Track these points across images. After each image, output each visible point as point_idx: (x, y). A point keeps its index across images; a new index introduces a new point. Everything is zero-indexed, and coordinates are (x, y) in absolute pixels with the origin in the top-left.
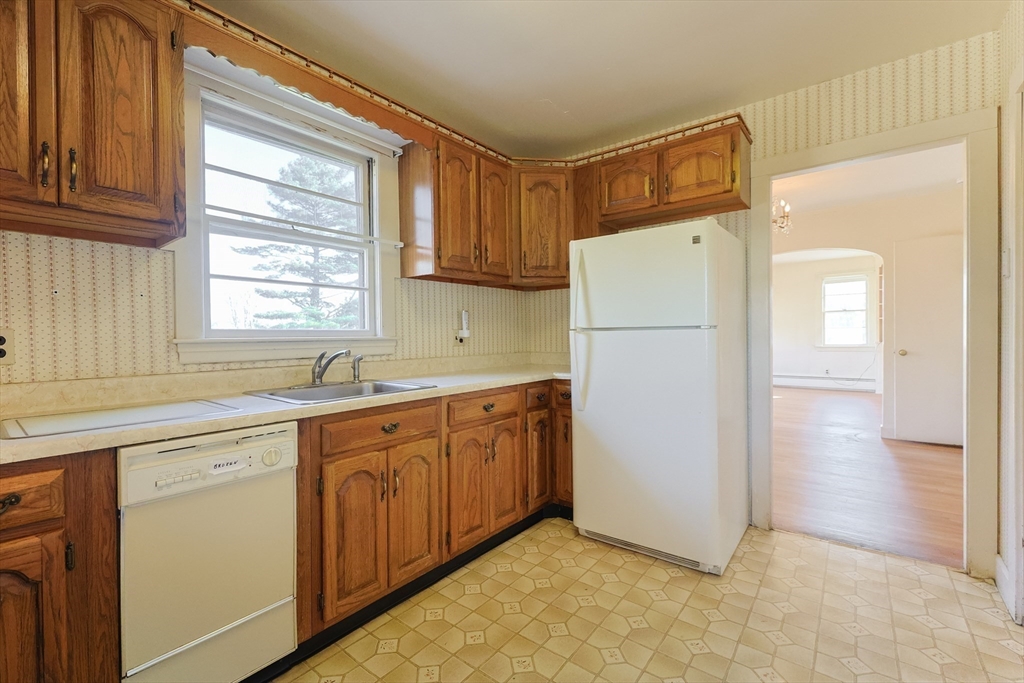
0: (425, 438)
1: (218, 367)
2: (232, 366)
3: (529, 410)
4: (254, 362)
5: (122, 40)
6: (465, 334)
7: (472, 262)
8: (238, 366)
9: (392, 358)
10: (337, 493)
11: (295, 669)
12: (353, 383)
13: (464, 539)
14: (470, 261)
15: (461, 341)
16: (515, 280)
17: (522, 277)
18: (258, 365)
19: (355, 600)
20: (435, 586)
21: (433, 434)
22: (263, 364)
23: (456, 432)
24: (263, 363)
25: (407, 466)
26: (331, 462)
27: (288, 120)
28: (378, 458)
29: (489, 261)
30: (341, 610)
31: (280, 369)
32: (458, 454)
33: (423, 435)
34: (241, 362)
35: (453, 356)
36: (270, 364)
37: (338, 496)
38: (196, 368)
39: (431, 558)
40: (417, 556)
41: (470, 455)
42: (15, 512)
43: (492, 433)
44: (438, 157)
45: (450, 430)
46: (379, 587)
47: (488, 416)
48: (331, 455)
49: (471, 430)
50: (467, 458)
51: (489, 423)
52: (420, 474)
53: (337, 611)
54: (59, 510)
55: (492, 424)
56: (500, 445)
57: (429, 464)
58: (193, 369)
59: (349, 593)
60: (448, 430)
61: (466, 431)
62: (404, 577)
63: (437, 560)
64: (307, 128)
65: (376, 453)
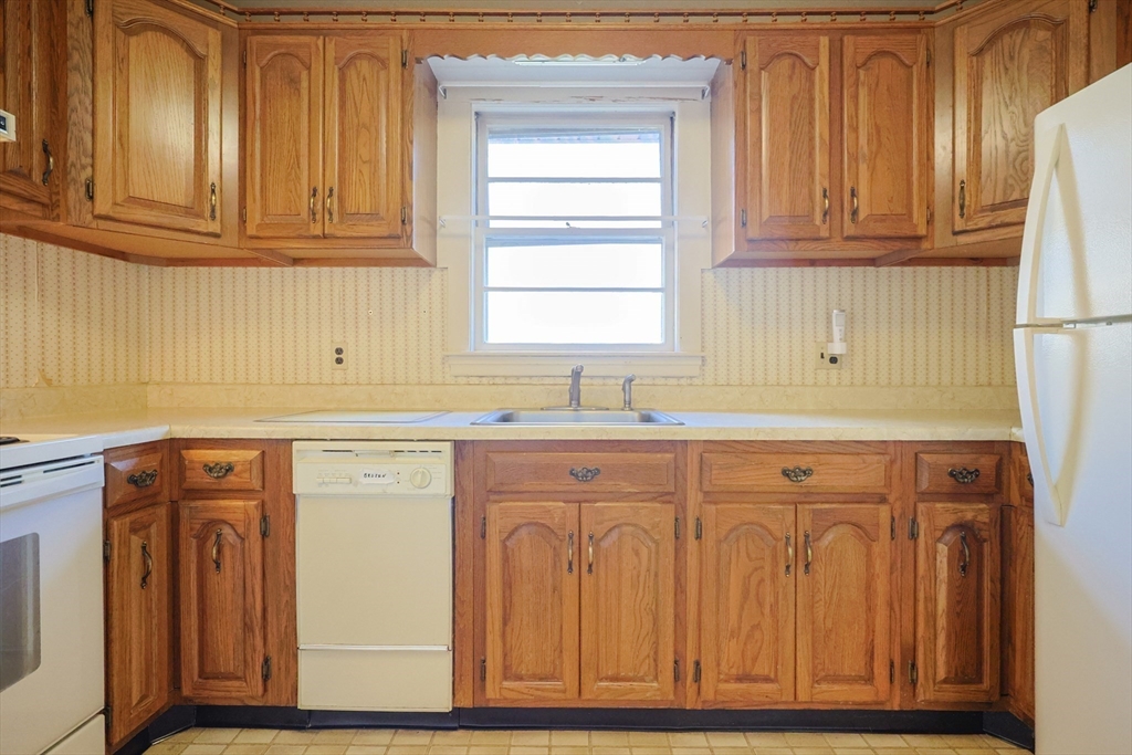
0: (653, 499)
1: (484, 380)
2: (497, 381)
3: (926, 496)
4: (518, 377)
5: (364, 79)
6: (837, 348)
7: (818, 221)
8: (502, 381)
9: (696, 381)
10: (504, 542)
11: (460, 733)
12: (623, 410)
13: (733, 686)
14: (813, 220)
15: (833, 360)
16: (941, 241)
17: (955, 233)
18: (522, 381)
19: (526, 691)
20: (679, 736)
21: (668, 498)
22: (527, 381)
23: (716, 503)
24: (527, 379)
25: (615, 535)
26: (496, 501)
28: (564, 512)
29: (862, 216)
30: (506, 694)
31: (542, 387)
32: (719, 542)
33: (650, 496)
34: (506, 377)
35: (803, 385)
36: (535, 381)
37: (505, 547)
38: (464, 380)
39: (658, 689)
40: (631, 674)
41: (747, 549)
42: (231, 478)
43: (806, 522)
44: (744, 66)
45: (705, 497)
46: (564, 691)
47: (796, 490)
48: (498, 492)
49: (751, 506)
50: (738, 552)
51: (800, 503)
52: (637, 553)
53: (500, 692)
54: (256, 484)
55: (807, 506)
56: (827, 548)
57: (655, 542)
58: (463, 380)
59: (520, 678)
60: (700, 496)
61: (738, 506)
62: (605, 696)
63: (671, 697)
64: (580, 102)
65: (562, 504)
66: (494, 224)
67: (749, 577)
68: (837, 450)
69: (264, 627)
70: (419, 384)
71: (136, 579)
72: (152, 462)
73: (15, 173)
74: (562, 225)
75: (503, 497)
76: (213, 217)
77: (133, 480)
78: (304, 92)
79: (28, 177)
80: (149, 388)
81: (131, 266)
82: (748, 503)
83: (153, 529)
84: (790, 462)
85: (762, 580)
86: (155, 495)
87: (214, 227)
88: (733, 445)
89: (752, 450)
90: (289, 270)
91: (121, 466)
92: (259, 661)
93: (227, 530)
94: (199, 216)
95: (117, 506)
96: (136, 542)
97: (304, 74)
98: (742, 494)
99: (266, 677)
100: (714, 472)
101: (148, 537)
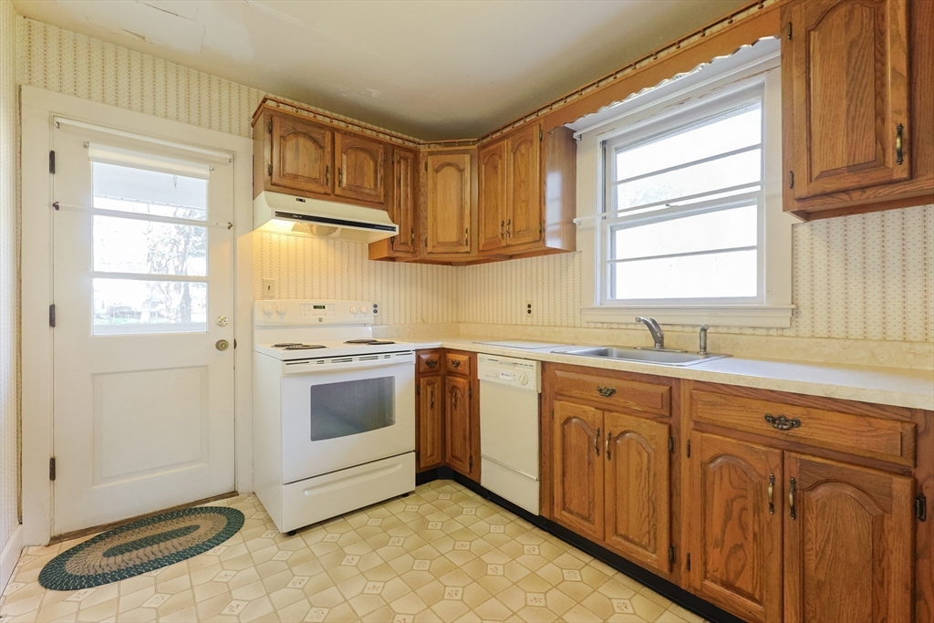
0: (654, 419)
1: (605, 326)
4: (627, 324)
5: (523, 155)
9: (788, 332)
10: (562, 426)
11: (547, 534)
12: (698, 354)
14: (883, 164)
19: (574, 522)
21: (663, 420)
23: (702, 432)
26: (558, 400)
27: (654, 115)
28: (595, 415)
30: (564, 519)
34: (619, 324)
37: (563, 429)
39: (656, 560)
40: (637, 540)
41: (730, 477)
42: (459, 368)
43: (793, 469)
44: (790, 36)
45: (695, 425)
46: (595, 532)
47: (783, 437)
48: (560, 395)
49: (734, 441)
50: (722, 478)
51: (787, 450)
52: (640, 454)
53: (562, 517)
54: (467, 372)
55: (794, 455)
56: (818, 501)
57: (654, 449)
58: (592, 325)
59: (571, 512)
60: (692, 424)
61: (722, 438)
62: (620, 548)
63: (666, 570)
64: (672, 109)
65: (593, 409)
66: (620, 215)
67: (732, 501)
68: (838, 408)
69: (470, 440)
70: (568, 326)
71: (429, 405)
72: (435, 357)
73: (403, 244)
74: (664, 207)
75: (564, 398)
76: (467, 244)
77: (427, 363)
78: (499, 171)
79: (407, 244)
80: (461, 324)
81: (454, 268)
82: (734, 438)
83: (436, 385)
84: (776, 410)
85: (744, 509)
86: (438, 371)
87: (468, 249)
88: (721, 387)
89: (738, 394)
90: (509, 261)
91: (424, 357)
92: (468, 457)
93: (458, 392)
94: (461, 245)
95: (423, 373)
96: (429, 389)
97: (500, 161)
98: (728, 430)
99: (471, 465)
100: (699, 406)
101: (434, 388)
